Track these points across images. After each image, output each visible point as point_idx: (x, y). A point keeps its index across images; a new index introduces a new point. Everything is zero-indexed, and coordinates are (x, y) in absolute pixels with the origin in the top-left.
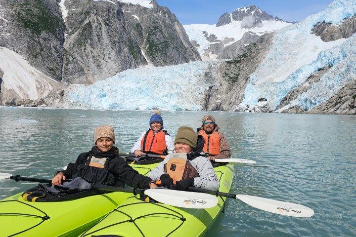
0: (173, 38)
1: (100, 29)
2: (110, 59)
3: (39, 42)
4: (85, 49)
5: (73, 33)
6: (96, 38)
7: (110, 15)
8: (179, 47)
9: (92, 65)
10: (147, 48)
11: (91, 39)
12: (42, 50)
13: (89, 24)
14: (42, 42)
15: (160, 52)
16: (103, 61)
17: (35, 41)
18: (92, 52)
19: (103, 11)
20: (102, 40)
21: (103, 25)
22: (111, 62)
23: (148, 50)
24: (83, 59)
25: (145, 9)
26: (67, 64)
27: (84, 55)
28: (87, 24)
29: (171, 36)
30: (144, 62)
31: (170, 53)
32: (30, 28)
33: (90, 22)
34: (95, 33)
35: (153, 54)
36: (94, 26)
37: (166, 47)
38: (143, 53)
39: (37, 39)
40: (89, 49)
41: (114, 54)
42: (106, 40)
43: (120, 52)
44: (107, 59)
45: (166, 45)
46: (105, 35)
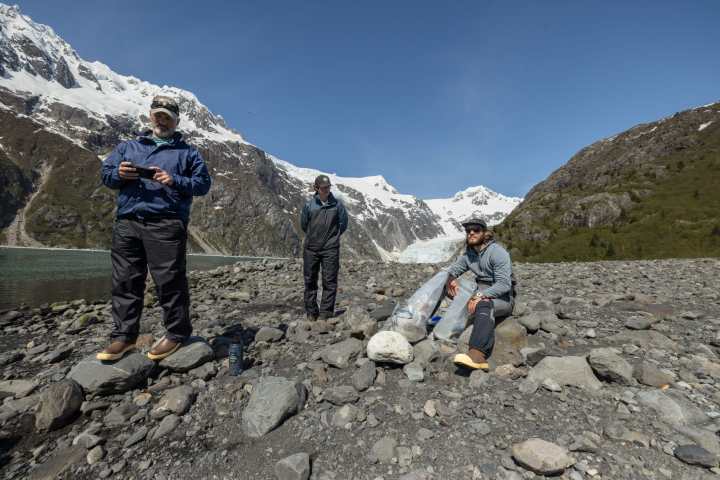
8: (432, 228)
19: (393, 213)
31: (427, 232)
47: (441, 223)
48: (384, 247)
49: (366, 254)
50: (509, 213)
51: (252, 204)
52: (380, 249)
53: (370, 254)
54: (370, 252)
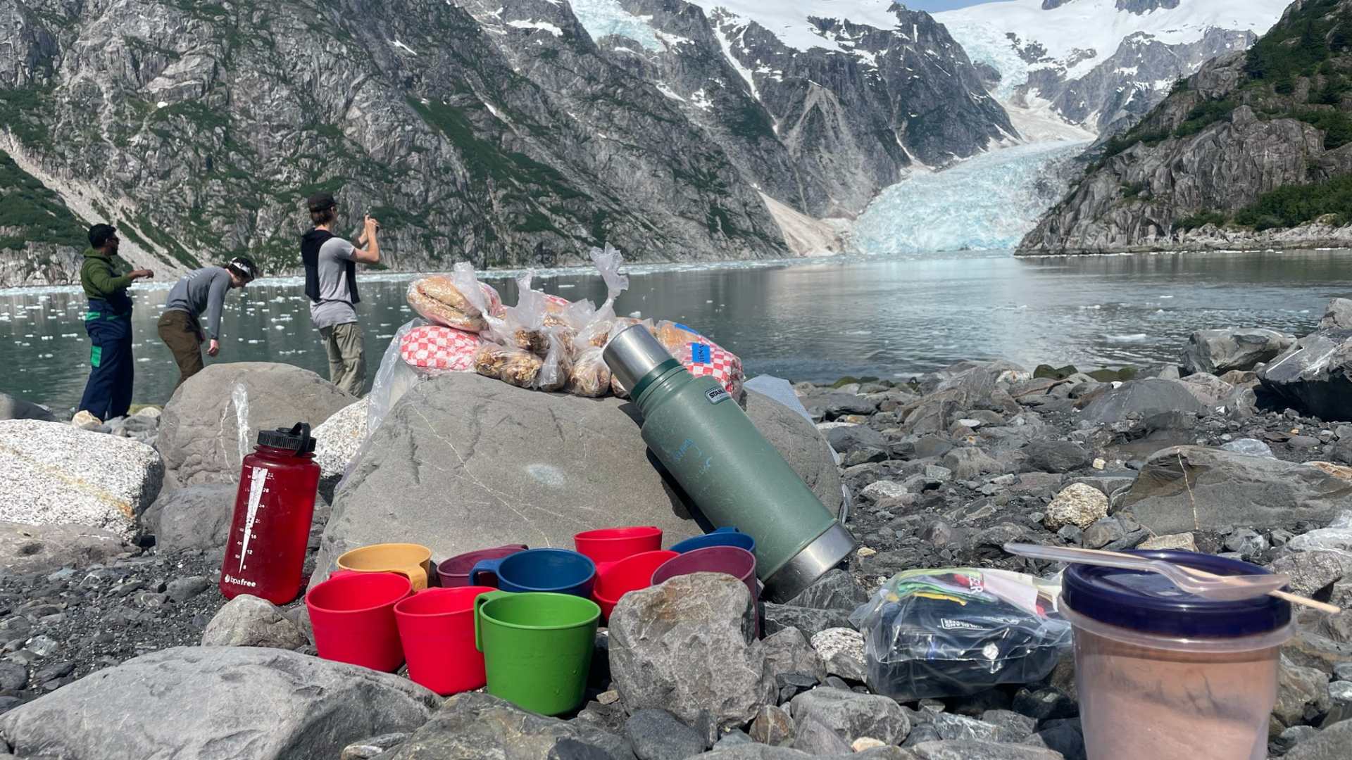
0: (952, 94)
1: (834, 114)
2: (857, 167)
3: (762, 158)
4: (821, 157)
5: (791, 128)
6: (831, 133)
7: (838, 77)
8: (965, 114)
9: (836, 184)
10: (903, 129)
11: (826, 138)
12: (771, 171)
13: (816, 108)
14: (766, 157)
15: (932, 134)
16: (848, 174)
17: (756, 156)
18: (831, 161)
19: (823, 70)
20: (841, 136)
21: (838, 106)
22: (860, 172)
23: (908, 134)
24: (821, 175)
25: (885, 34)
26: (805, 189)
27: (822, 169)
28: (813, 108)
29: (945, 91)
30: (906, 161)
31: (948, 131)
32: (743, 135)
33: (816, 104)
34: (828, 124)
35: (918, 140)
36: (824, 111)
37: (941, 119)
38: (898, 141)
39: (757, 153)
40: (826, 156)
41: (862, 158)
42: (846, 134)
43: (870, 152)
44: (853, 170)
45: (941, 115)
46: (842, 123)
47: (1001, 95)
48: (794, 203)
49: (730, 231)
50: (1261, 32)
51: (285, 80)
52: (777, 209)
53: (745, 233)
54: (745, 224)
